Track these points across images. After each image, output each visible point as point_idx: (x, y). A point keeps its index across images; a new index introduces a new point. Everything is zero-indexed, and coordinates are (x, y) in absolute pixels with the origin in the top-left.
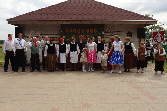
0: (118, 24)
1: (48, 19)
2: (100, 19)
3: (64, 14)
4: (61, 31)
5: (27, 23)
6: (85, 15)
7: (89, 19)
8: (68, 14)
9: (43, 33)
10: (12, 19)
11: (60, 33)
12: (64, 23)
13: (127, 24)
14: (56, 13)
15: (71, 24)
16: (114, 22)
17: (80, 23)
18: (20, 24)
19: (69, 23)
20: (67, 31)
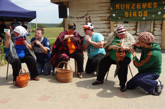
4: (110, 8)
9: (89, 13)
11: (109, 11)
18: (63, 2)
20: (118, 8)
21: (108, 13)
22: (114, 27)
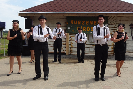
0: (121, 17)
1: (55, 11)
2: (104, 12)
3: (69, 6)
4: (66, 23)
5: (35, 15)
6: (89, 8)
7: (94, 11)
8: (74, 7)
9: (50, 25)
10: (23, 11)
11: (66, 25)
12: (70, 15)
13: (130, 17)
14: (62, 6)
15: (76, 16)
16: (117, 14)
17: (84, 15)
18: (29, 16)
19: (74, 15)
20: (72, 23)
21: (65, 26)
22: (69, 37)
